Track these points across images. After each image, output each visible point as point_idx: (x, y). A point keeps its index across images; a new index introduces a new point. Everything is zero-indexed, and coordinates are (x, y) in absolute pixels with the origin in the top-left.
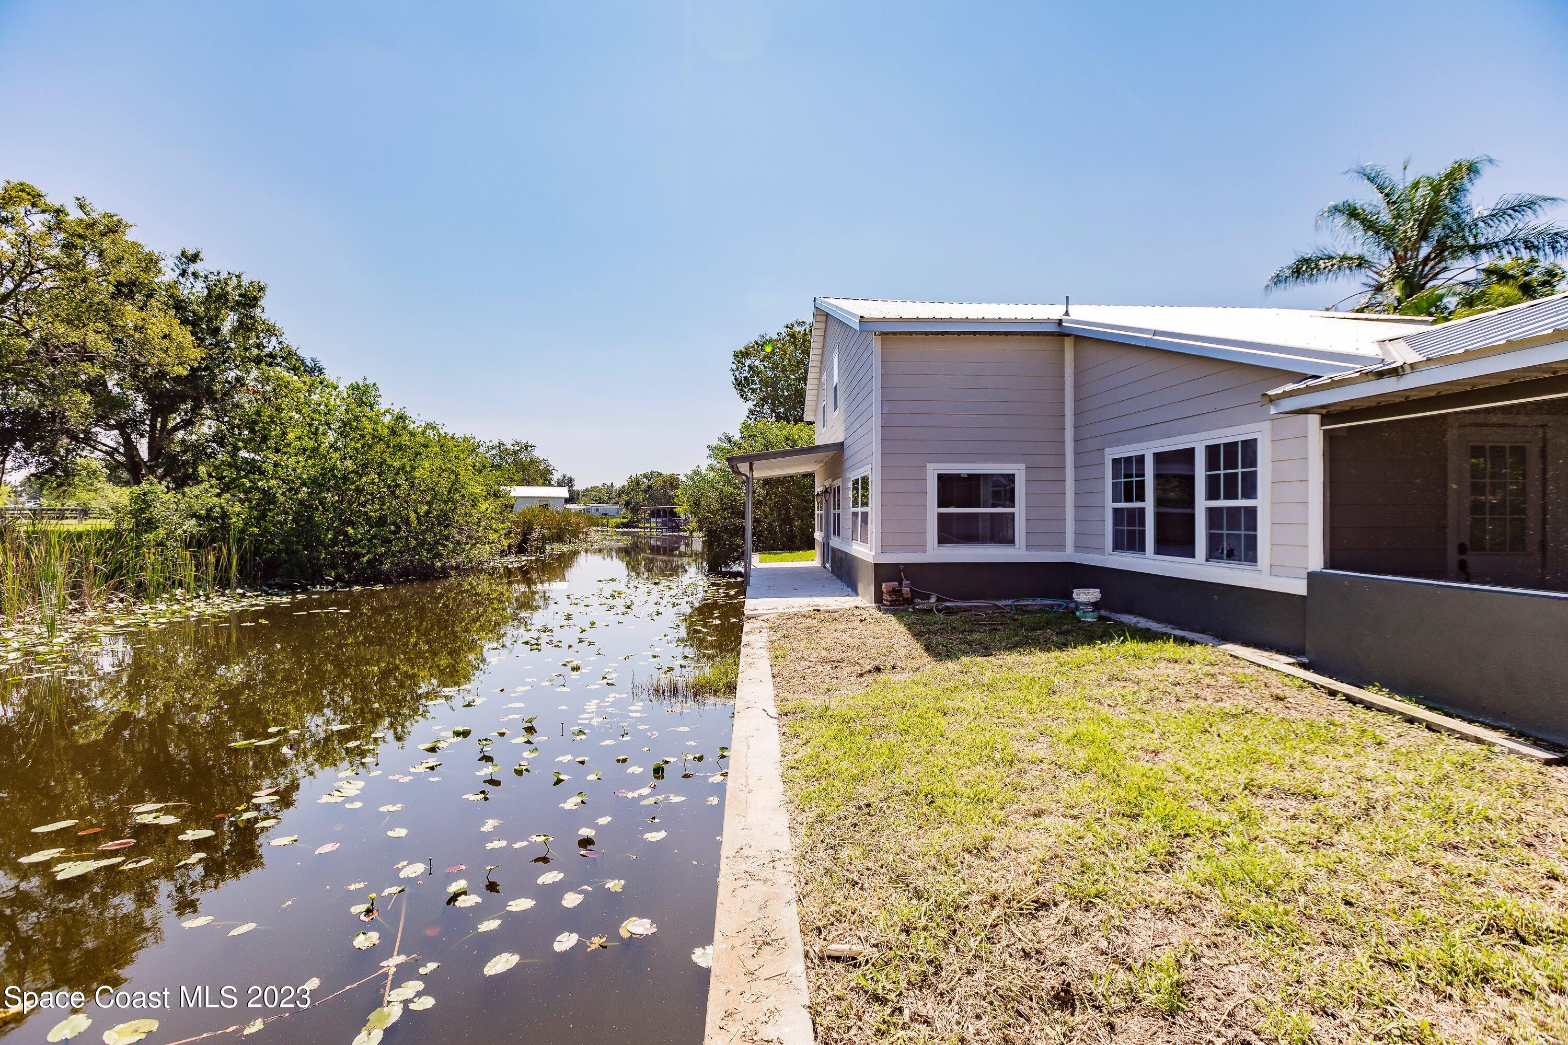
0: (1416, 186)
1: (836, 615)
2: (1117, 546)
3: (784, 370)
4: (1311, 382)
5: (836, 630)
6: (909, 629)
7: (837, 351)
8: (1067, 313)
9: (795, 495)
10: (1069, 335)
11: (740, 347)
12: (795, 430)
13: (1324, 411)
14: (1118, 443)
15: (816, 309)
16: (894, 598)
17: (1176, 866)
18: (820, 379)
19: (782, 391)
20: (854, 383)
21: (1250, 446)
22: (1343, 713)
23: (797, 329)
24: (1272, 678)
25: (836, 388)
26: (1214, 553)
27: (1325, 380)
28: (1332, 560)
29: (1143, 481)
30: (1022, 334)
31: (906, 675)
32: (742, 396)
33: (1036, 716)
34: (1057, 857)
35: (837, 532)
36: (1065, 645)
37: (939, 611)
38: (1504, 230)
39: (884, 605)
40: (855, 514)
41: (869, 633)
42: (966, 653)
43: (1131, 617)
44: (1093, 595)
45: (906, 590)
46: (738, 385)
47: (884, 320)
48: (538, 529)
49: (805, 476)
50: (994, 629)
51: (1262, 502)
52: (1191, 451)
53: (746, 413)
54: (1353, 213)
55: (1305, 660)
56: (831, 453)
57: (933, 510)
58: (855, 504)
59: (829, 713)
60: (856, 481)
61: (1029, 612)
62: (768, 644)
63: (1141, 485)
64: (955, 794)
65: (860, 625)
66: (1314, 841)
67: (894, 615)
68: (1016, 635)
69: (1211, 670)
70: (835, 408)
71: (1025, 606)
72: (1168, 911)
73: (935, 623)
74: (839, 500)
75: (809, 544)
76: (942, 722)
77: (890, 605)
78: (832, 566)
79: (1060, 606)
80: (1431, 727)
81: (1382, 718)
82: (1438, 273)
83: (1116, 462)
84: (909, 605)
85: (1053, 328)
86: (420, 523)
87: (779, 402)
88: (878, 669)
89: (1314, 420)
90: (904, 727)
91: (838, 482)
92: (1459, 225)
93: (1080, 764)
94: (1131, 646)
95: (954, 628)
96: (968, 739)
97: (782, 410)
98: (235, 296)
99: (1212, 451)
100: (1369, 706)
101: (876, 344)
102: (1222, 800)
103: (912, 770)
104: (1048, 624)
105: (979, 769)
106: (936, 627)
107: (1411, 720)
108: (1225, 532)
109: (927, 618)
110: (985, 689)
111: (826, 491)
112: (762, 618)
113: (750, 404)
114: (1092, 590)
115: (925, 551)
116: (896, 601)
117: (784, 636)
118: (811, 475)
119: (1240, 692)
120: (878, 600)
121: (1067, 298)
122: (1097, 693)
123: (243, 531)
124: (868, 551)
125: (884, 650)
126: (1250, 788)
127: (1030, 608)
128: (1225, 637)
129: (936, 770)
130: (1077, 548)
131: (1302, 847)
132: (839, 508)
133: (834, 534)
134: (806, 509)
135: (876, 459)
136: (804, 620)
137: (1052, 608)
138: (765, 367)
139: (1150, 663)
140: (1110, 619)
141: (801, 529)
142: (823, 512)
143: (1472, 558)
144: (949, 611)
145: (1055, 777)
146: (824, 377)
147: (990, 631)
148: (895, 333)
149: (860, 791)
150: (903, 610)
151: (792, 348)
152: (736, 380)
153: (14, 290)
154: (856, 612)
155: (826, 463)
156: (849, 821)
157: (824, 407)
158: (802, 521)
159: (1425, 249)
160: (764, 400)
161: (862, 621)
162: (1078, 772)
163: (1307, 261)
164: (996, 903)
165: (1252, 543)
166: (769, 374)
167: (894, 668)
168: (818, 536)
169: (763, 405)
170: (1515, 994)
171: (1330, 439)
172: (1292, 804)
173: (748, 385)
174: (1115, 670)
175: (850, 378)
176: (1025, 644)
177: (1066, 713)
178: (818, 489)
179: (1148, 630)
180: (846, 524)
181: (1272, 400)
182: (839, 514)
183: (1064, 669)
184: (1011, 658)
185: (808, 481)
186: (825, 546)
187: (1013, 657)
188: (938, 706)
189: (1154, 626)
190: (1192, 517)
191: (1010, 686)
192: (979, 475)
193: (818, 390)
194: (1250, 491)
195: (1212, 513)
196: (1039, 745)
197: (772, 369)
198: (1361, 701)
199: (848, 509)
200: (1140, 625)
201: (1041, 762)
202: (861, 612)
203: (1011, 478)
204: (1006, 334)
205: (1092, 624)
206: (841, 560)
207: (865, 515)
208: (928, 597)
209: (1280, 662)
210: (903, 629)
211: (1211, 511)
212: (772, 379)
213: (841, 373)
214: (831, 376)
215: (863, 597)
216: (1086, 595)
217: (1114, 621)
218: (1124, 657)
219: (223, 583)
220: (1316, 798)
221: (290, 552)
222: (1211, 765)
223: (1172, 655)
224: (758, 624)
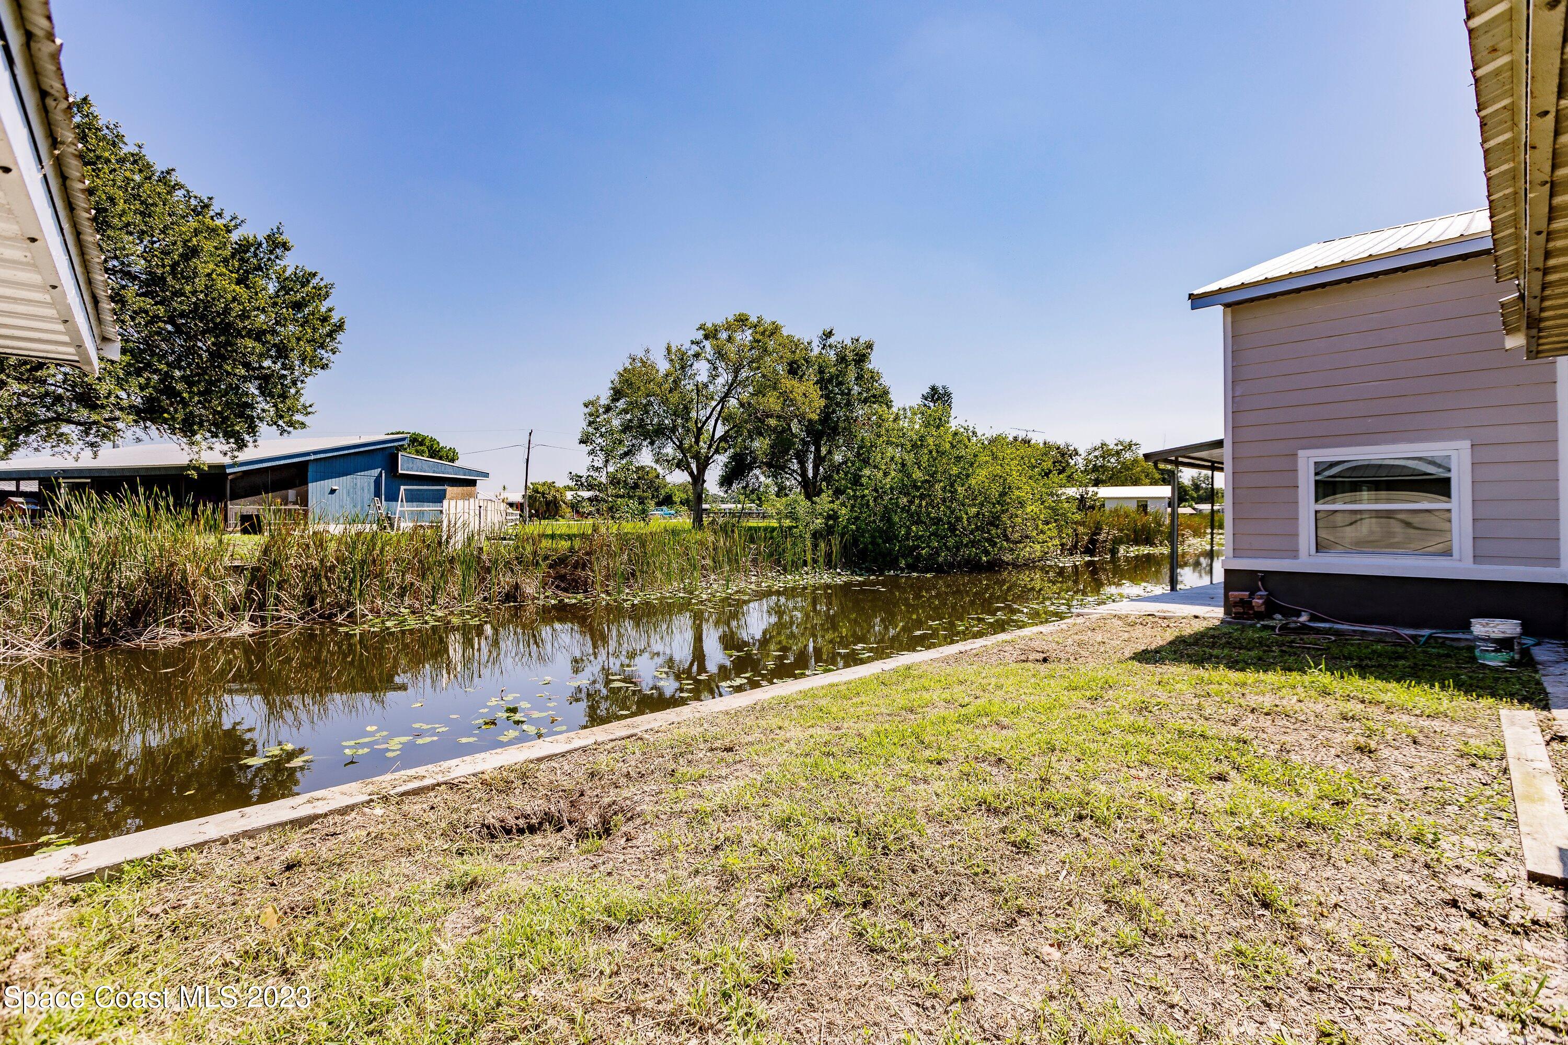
16: (1241, 610)
39: (1231, 617)
45: (1257, 602)
48: (1106, 529)
57: (1308, 508)
79: (1457, 640)
86: (969, 523)
98: (850, 356)
101: (1226, 318)
112: (1089, 616)
115: (1296, 557)
116: (1244, 613)
120: (1229, 611)
123: (845, 527)
153: (734, 381)
208: (1298, 614)
216: (1493, 628)
219: (829, 564)
221: (873, 543)
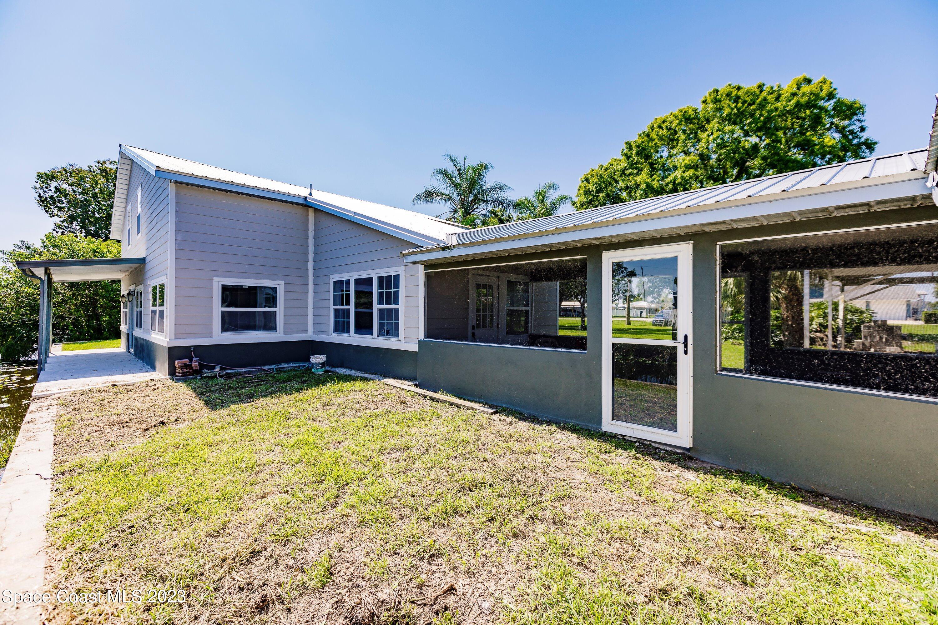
0: (468, 169)
1: (132, 387)
2: (336, 330)
3: (95, 196)
4: (419, 249)
5: (129, 399)
6: (195, 391)
7: (140, 188)
8: (310, 194)
9: (103, 297)
10: (311, 207)
11: (46, 169)
12: (103, 246)
13: (425, 264)
14: (337, 272)
15: (121, 153)
16: (185, 370)
17: (339, 503)
18: (125, 208)
19: (93, 213)
20: (154, 215)
21: (397, 277)
22: (428, 406)
23: (108, 166)
24: (402, 393)
25: (139, 217)
26: (380, 334)
27: (424, 249)
28: (428, 335)
29: (349, 294)
30: (283, 201)
31: (187, 423)
32: (47, 211)
33: (274, 435)
34: (271, 520)
35: (139, 324)
36: (301, 389)
37: (221, 376)
38: (495, 196)
39: (177, 376)
40: (154, 312)
41: (160, 397)
42: (235, 402)
43: (342, 369)
44: (322, 358)
45: (195, 364)
46: (43, 202)
47: (178, 173)
49: (114, 281)
50: (258, 385)
51: (401, 306)
52: (371, 279)
53: (53, 226)
54: (446, 175)
55: (417, 383)
56: (135, 266)
57: (218, 309)
58: (154, 305)
59: (108, 464)
60: (155, 288)
61: (285, 372)
62: (55, 419)
63: (348, 296)
64: (208, 499)
65: (153, 393)
66: (404, 470)
67: (184, 382)
68: (273, 387)
69: (376, 393)
70: (139, 231)
71: (284, 368)
72: (331, 529)
73: (216, 385)
74: (141, 302)
75: (117, 335)
76: (206, 452)
77: (181, 376)
78: (135, 351)
79: (304, 366)
80: (458, 406)
81: (442, 405)
82: (475, 209)
83: (336, 283)
84: (198, 374)
85: (302, 201)
87: (89, 221)
88: (162, 423)
89: (421, 267)
90: (175, 461)
91: (140, 288)
92: (482, 190)
93: (295, 459)
94: (338, 385)
95: (230, 387)
96: (225, 459)
97: (92, 228)
99: (381, 279)
100: (438, 401)
101: (172, 188)
102: (368, 460)
103: (175, 491)
104: (295, 377)
105: (229, 477)
106: (217, 387)
107: (452, 404)
108: (386, 321)
109: (211, 382)
110: (245, 424)
111: (129, 294)
112: (53, 397)
113: (57, 220)
114: (321, 356)
115: (211, 337)
116: (187, 372)
117: (75, 410)
118: (119, 281)
119: (387, 402)
120: (172, 372)
121: (311, 185)
122: (315, 415)
124: (163, 338)
125: (171, 409)
126: (381, 451)
127: (285, 369)
128: (385, 375)
129: (195, 486)
130: (315, 332)
131: (399, 475)
132: (141, 307)
133: (137, 326)
134: (114, 307)
135: (171, 272)
136: (98, 394)
137: (299, 368)
138: (74, 191)
139: (346, 393)
140: (330, 371)
141: (109, 323)
142: (128, 310)
143: (477, 331)
144: (229, 376)
145: (280, 470)
146: (129, 207)
147: (255, 386)
148: (188, 184)
149: (126, 518)
150: (193, 379)
151: (104, 180)
152: (40, 196)
154: (151, 383)
155: (131, 273)
156: (111, 543)
157: (129, 230)
158: (110, 317)
159: (471, 198)
160: (73, 218)
161: (155, 389)
162: (294, 464)
163: (430, 192)
164: (224, 564)
165: (397, 326)
166: (79, 197)
167: (177, 420)
168: (123, 328)
169: (72, 223)
170: (465, 514)
171: (428, 277)
172: (398, 455)
173: (54, 203)
174: (327, 400)
175: (151, 210)
176: (277, 391)
177: (294, 430)
178: (124, 292)
179: (350, 375)
180: (147, 318)
181: (405, 256)
182: (141, 312)
183: (297, 404)
184: (266, 402)
185: (115, 286)
186: (129, 336)
187: (267, 400)
188: (205, 441)
189: (353, 373)
190: (371, 314)
191: (261, 419)
192: (257, 287)
193: (125, 216)
194: (396, 302)
195: (381, 311)
196: (274, 453)
197: (82, 193)
198: (435, 399)
199: (148, 307)
200: (346, 373)
201: (273, 463)
202: (155, 383)
203: (274, 289)
204: (272, 199)
205: (321, 375)
206: (142, 346)
207: (162, 313)
208: (214, 368)
209: (406, 385)
210: (190, 392)
211: (380, 310)
212: (82, 202)
213: (144, 206)
214: (134, 208)
215: (160, 372)
216: (318, 359)
217: (333, 372)
218: (334, 392)
220: (408, 448)
222: (365, 443)
223: (357, 388)
224: (46, 402)
